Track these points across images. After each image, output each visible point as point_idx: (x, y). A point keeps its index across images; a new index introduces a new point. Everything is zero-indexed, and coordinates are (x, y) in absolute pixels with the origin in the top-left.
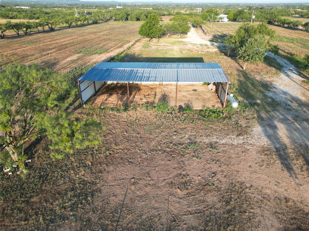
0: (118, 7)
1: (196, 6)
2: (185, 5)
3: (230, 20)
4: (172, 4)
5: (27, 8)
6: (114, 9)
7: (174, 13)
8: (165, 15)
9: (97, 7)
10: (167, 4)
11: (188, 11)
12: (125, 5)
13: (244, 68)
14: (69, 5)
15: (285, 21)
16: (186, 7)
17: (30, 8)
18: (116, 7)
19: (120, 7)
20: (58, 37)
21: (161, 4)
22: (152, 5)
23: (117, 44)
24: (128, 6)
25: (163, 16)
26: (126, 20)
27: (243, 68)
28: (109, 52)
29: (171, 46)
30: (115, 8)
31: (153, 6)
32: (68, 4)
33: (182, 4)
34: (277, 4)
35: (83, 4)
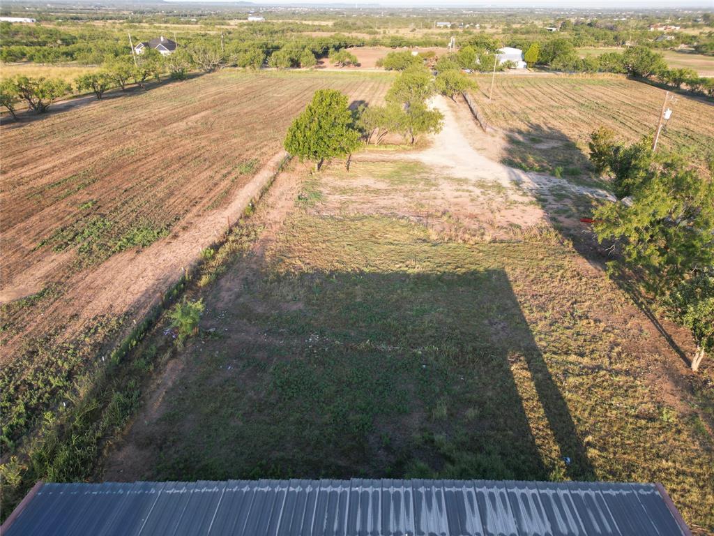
0: (251, 19)
1: (436, 14)
2: (409, 14)
3: (529, 65)
4: (379, 11)
5: (29, 20)
6: (241, 25)
7: (385, 40)
8: (363, 46)
9: (200, 19)
10: (368, 10)
11: (417, 30)
12: (269, 13)
13: (695, 366)
14: (135, 13)
15: (681, 74)
16: (414, 19)
17: (35, 20)
18: (247, 19)
19: (255, 19)
20: (42, 147)
21: (353, 10)
22: (332, 11)
23: (216, 184)
24: (278, 16)
25: (360, 46)
26: (262, 67)
27: (689, 363)
28: (176, 237)
29: (387, 192)
30: (245, 21)
31: (336, 14)
32: (136, 9)
33: (404, 11)
34: (619, 10)
35: (169, 9)
